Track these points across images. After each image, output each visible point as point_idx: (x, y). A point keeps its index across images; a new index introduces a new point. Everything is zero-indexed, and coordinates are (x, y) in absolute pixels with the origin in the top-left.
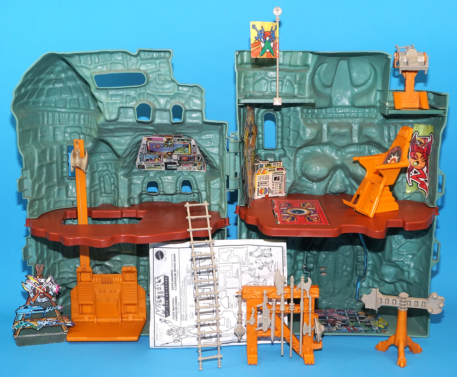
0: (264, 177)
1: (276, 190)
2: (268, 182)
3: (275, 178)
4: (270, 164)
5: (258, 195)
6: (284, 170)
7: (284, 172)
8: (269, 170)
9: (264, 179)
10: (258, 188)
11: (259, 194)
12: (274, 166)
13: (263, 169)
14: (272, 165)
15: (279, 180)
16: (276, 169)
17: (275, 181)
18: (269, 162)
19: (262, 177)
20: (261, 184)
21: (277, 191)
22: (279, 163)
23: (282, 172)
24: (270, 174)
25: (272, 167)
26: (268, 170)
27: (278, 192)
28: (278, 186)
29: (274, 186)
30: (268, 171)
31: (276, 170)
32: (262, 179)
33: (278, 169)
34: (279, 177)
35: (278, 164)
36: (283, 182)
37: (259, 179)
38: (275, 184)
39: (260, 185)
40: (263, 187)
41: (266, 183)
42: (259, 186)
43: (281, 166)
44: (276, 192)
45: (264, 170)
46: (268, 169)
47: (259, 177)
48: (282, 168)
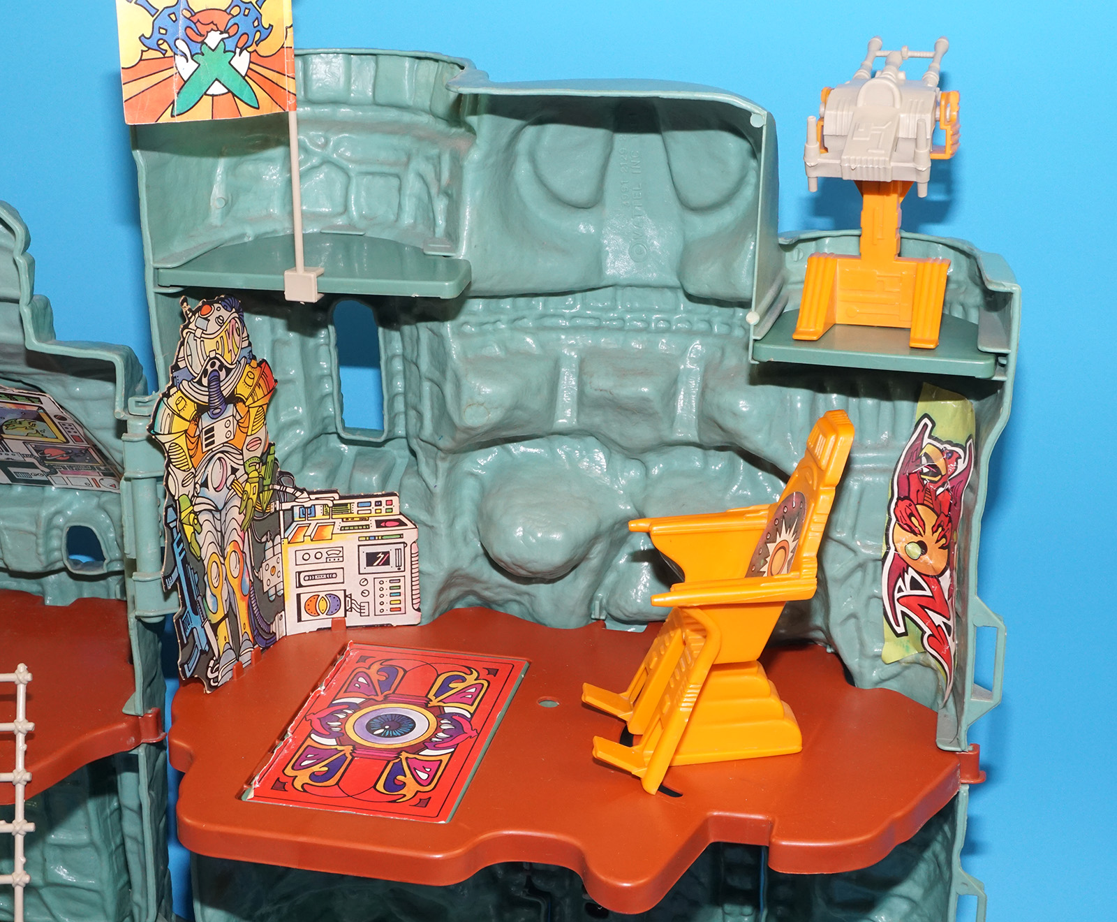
0: (324, 551)
1: (379, 600)
2: (339, 572)
3: (371, 559)
4: (346, 505)
5: (299, 620)
6: (410, 525)
7: (410, 535)
8: (343, 528)
9: (323, 560)
10: (299, 596)
11: (304, 616)
12: (364, 513)
13: (313, 523)
14: (355, 509)
15: (387, 563)
16: (372, 522)
17: (371, 569)
18: (341, 498)
19: (312, 553)
20: (311, 578)
21: (382, 603)
22: (383, 500)
23: (401, 536)
24: (350, 543)
25: (355, 515)
26: (337, 526)
27: (387, 607)
28: (387, 585)
29: (370, 587)
30: (337, 530)
31: (373, 527)
32: (313, 560)
33: (379, 524)
34: (386, 553)
35: (379, 504)
36: (407, 573)
37: (300, 561)
38: (371, 578)
39: (303, 583)
40: (323, 590)
41: (330, 576)
42: (301, 586)
43: (396, 511)
44: (379, 607)
45: (321, 527)
46: (339, 523)
47: (300, 554)
48: (398, 520)
